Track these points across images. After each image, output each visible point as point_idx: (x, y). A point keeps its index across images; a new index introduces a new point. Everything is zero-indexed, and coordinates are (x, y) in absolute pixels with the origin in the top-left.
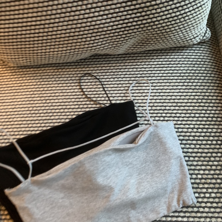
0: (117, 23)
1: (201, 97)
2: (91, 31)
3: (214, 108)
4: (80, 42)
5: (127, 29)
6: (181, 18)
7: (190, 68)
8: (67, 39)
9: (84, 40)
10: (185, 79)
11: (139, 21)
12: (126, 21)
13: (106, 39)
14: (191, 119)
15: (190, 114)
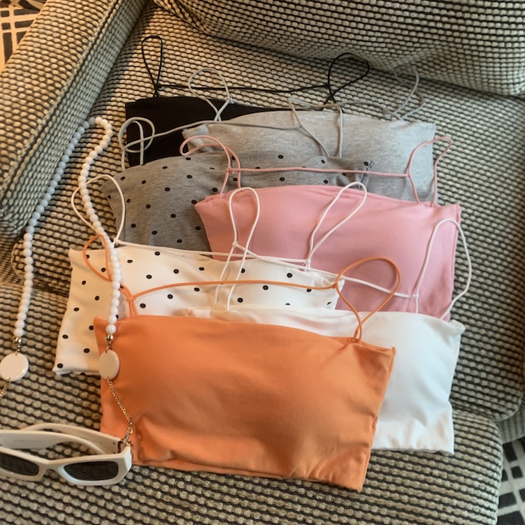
0: (415, 15)
1: (495, 176)
2: (371, 15)
3: (510, 198)
4: (345, 27)
5: (426, 30)
6: (509, 42)
7: (491, 130)
8: (329, 14)
9: (354, 25)
10: (479, 143)
11: (448, 23)
12: (430, 17)
13: (386, 35)
14: (471, 200)
15: (473, 193)
